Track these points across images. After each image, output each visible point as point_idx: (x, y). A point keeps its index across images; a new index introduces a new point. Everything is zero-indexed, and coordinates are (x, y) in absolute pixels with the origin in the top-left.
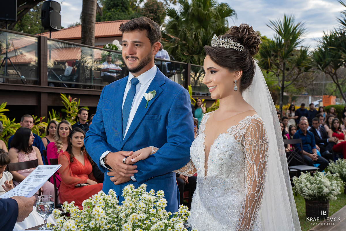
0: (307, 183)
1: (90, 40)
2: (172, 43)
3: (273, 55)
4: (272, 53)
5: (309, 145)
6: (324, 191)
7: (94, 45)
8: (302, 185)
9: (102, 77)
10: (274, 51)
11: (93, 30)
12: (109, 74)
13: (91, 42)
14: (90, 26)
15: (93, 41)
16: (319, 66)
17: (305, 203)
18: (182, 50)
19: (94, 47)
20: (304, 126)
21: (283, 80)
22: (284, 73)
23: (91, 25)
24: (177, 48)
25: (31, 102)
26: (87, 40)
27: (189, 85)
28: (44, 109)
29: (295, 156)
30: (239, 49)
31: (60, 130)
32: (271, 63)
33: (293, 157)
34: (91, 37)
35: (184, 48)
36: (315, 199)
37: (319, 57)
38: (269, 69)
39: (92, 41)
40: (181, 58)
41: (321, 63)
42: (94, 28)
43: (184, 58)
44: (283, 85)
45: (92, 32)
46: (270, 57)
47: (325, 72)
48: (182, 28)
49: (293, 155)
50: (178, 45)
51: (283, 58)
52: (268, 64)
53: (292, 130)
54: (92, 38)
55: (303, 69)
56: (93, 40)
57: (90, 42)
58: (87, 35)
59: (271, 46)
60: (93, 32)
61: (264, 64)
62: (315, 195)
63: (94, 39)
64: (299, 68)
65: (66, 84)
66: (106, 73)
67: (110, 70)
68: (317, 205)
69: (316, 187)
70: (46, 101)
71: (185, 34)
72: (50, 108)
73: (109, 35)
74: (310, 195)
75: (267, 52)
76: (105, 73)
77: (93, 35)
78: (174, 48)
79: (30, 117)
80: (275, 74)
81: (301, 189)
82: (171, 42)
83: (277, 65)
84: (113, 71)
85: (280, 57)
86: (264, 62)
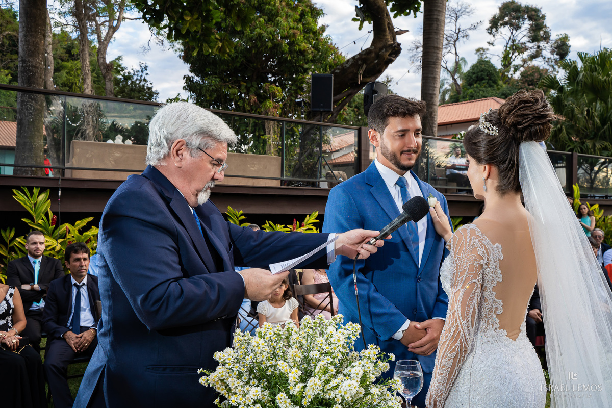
1: (432, 127)
7: (436, 134)
9: (447, 176)
11: (435, 115)
12: (457, 172)
14: (431, 110)
15: (436, 129)
18: (568, 133)
19: (436, 137)
23: (432, 108)
24: (560, 130)
26: (427, 128)
27: (575, 185)
30: (491, 132)
34: (433, 123)
35: (570, 131)
39: (434, 129)
40: (567, 144)
42: (437, 112)
43: (570, 144)
45: (433, 117)
48: (569, 102)
50: (561, 127)
54: (434, 125)
56: (435, 127)
57: (431, 131)
58: (428, 121)
60: (435, 117)
63: (436, 123)
66: (453, 170)
67: (458, 167)
71: (573, 111)
73: (467, 120)
76: (451, 170)
77: (435, 121)
78: (555, 131)
84: (461, 167)
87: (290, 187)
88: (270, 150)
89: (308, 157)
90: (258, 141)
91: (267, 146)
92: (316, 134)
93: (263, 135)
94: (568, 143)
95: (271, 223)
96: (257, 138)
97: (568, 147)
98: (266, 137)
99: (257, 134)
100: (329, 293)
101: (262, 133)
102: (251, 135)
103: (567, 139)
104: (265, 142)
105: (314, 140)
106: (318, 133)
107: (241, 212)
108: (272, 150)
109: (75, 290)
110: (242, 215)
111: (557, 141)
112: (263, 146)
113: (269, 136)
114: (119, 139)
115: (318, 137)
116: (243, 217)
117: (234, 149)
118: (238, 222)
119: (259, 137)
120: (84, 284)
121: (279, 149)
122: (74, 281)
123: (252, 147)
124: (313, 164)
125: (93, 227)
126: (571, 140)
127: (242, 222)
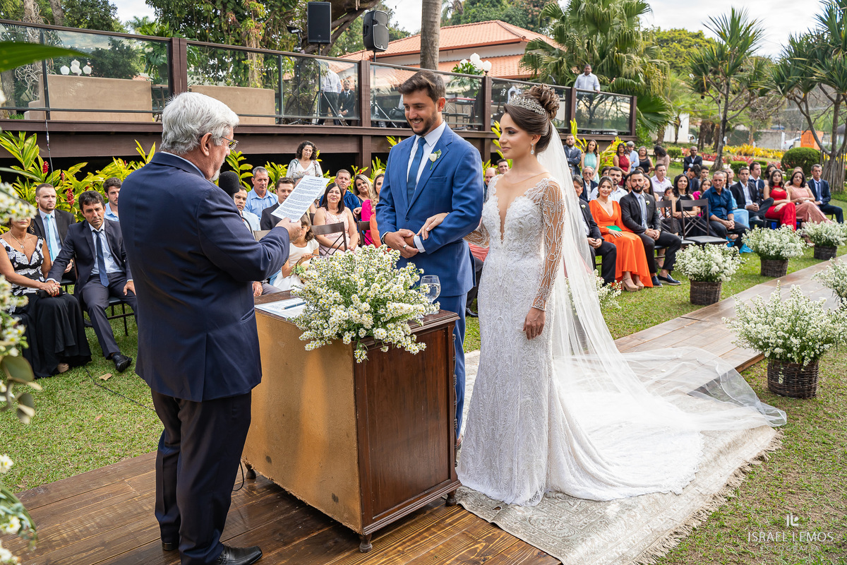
0: (692, 259)
1: (433, 58)
2: (554, 57)
3: (711, 71)
4: (711, 67)
5: (723, 209)
6: (712, 269)
7: (437, 65)
8: (686, 262)
10: (713, 65)
13: (433, 61)
15: (437, 60)
16: (779, 87)
17: (690, 285)
18: (569, 66)
20: (718, 182)
21: (726, 109)
22: (727, 99)
23: (433, 37)
24: (561, 63)
25: (350, 148)
26: (428, 59)
27: (574, 121)
28: (366, 157)
29: (698, 224)
31: (377, 186)
32: (707, 82)
33: (695, 224)
34: (434, 54)
35: (570, 63)
36: (702, 280)
37: (779, 73)
38: (705, 93)
41: (782, 83)
44: (725, 116)
45: (434, 42)
46: (706, 74)
47: (788, 97)
48: (571, 33)
49: (694, 221)
50: (563, 59)
51: (727, 76)
52: (703, 85)
53: (705, 185)
54: (435, 56)
55: (757, 92)
58: (428, 51)
59: (709, 57)
60: (436, 41)
61: (697, 84)
62: (701, 275)
63: (438, 53)
64: (750, 91)
65: (396, 123)
68: (703, 288)
69: (703, 263)
70: (369, 147)
71: (574, 42)
72: (373, 156)
74: (695, 275)
75: (702, 66)
77: (436, 45)
78: (557, 63)
79: (345, 172)
80: (714, 99)
81: (684, 265)
82: (554, 54)
83: (718, 86)
85: (722, 73)
86: (696, 82)
87: (289, 125)
88: (253, 77)
89: (302, 90)
90: (238, 66)
91: (250, 73)
92: (310, 64)
93: (244, 60)
94: (569, 77)
95: (273, 163)
96: (238, 63)
97: (568, 80)
98: (248, 62)
99: (237, 58)
100: (342, 233)
101: (243, 57)
102: (231, 60)
103: (568, 73)
104: (246, 68)
105: (309, 71)
106: (313, 63)
107: (240, 153)
108: (257, 77)
109: (94, 236)
110: (241, 155)
111: (557, 74)
112: (245, 72)
113: (251, 60)
114: (76, 65)
115: (313, 68)
116: (243, 158)
117: (211, 76)
118: (236, 163)
119: (239, 61)
120: (102, 230)
121: (264, 76)
122: (92, 228)
123: (232, 73)
124: (308, 97)
125: (88, 173)
126: (571, 72)
127: (241, 163)
